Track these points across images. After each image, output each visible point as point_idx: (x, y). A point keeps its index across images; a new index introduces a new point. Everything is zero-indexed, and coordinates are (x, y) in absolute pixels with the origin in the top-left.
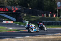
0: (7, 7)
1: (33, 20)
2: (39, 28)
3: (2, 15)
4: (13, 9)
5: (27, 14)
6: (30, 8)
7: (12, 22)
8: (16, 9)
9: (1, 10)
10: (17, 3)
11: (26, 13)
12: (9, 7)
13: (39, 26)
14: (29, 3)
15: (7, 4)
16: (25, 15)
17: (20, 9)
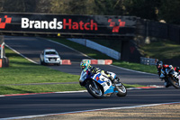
0: (93, 18)
1: (171, 55)
2: (162, 79)
3: (80, 41)
4: (111, 23)
5: (153, 39)
6: (162, 21)
7: (109, 62)
8: (122, 24)
9: (77, 28)
10: (124, 8)
11: (150, 36)
12: (101, 18)
13: (162, 75)
14: (158, 6)
15: (94, 9)
16: (147, 41)
17: (132, 23)
